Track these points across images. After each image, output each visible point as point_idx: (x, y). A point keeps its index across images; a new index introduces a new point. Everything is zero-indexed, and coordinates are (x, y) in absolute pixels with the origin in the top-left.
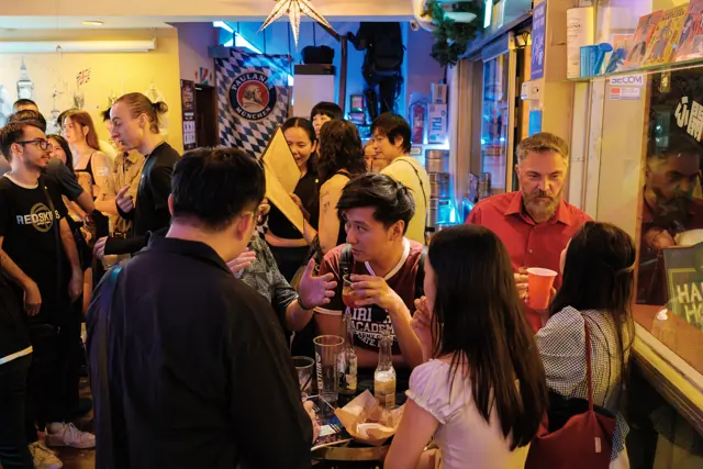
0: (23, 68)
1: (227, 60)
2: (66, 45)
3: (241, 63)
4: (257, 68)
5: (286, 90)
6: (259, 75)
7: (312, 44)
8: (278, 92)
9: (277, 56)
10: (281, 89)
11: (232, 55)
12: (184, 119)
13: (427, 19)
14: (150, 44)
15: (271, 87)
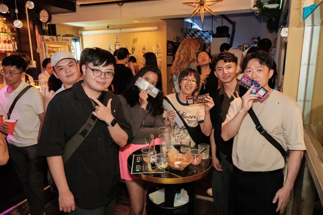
0: (117, 38)
1: (188, 33)
2: (124, 30)
3: (193, 35)
4: (199, 36)
5: (209, 44)
6: (200, 39)
7: (221, 26)
8: (207, 45)
9: (207, 31)
10: (208, 44)
11: (190, 32)
12: (168, 55)
13: (256, 8)
14: (156, 28)
15: (204, 43)
